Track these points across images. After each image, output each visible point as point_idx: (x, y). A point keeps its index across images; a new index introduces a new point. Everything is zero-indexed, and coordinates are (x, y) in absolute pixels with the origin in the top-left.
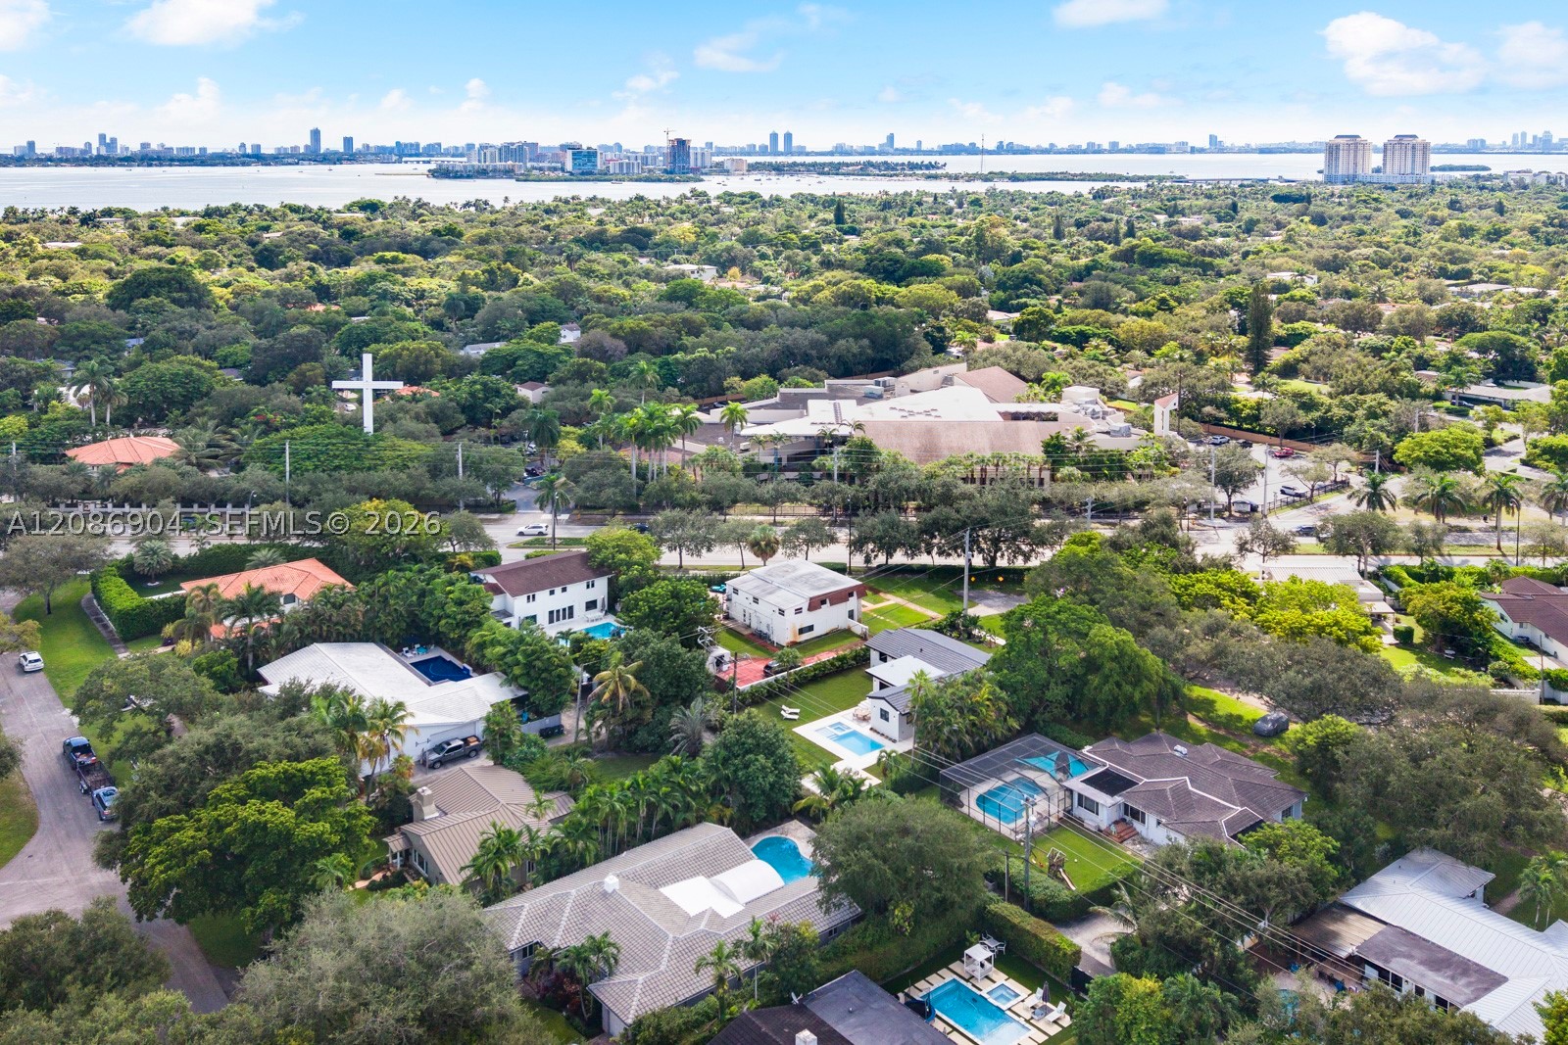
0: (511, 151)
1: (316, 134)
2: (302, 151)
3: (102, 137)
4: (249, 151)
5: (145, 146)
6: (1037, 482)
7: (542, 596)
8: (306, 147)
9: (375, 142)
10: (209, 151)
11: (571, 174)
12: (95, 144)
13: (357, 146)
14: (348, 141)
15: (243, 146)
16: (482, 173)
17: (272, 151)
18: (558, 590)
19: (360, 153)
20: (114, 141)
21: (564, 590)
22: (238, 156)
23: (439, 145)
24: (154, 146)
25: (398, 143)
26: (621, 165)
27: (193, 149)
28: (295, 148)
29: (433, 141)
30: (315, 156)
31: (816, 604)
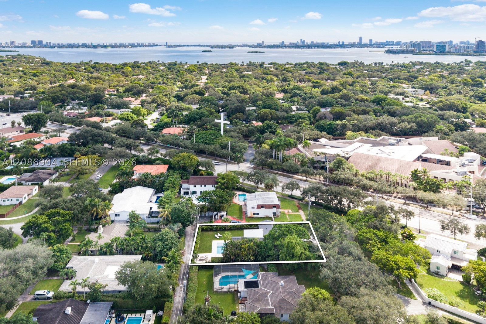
0: (413, 45)
1: (361, 39)
2: (356, 43)
3: (301, 40)
4: (341, 43)
5: (312, 42)
6: (400, 184)
7: (198, 186)
8: (358, 42)
9: (379, 41)
10: (329, 44)
11: (436, 52)
12: (300, 42)
13: (374, 42)
14: (371, 41)
15: (339, 42)
16: (403, 52)
17: (347, 44)
18: (203, 186)
19: (374, 44)
20: (304, 41)
21: (205, 186)
22: (338, 45)
23: (401, 42)
24: (315, 43)
25: (387, 41)
26: (456, 49)
27: (325, 43)
28: (354, 43)
29: (398, 41)
30: (360, 45)
31: (260, 207)
